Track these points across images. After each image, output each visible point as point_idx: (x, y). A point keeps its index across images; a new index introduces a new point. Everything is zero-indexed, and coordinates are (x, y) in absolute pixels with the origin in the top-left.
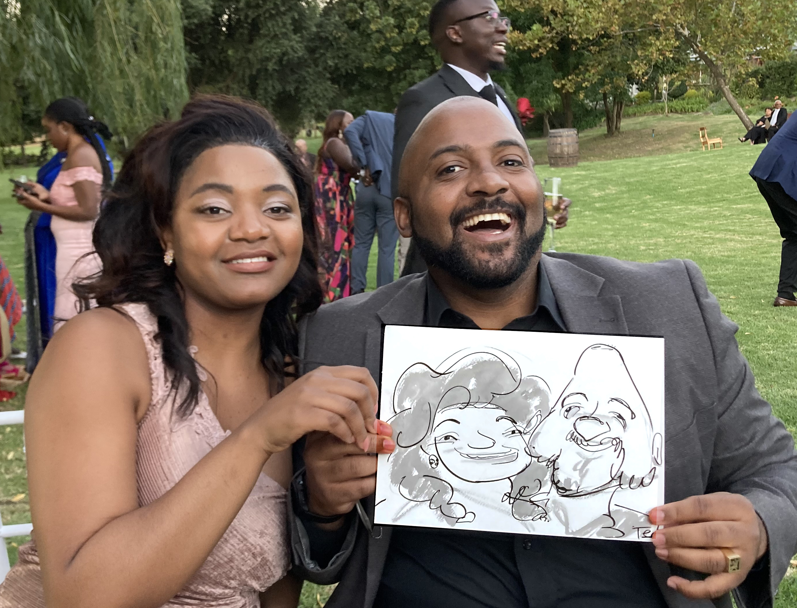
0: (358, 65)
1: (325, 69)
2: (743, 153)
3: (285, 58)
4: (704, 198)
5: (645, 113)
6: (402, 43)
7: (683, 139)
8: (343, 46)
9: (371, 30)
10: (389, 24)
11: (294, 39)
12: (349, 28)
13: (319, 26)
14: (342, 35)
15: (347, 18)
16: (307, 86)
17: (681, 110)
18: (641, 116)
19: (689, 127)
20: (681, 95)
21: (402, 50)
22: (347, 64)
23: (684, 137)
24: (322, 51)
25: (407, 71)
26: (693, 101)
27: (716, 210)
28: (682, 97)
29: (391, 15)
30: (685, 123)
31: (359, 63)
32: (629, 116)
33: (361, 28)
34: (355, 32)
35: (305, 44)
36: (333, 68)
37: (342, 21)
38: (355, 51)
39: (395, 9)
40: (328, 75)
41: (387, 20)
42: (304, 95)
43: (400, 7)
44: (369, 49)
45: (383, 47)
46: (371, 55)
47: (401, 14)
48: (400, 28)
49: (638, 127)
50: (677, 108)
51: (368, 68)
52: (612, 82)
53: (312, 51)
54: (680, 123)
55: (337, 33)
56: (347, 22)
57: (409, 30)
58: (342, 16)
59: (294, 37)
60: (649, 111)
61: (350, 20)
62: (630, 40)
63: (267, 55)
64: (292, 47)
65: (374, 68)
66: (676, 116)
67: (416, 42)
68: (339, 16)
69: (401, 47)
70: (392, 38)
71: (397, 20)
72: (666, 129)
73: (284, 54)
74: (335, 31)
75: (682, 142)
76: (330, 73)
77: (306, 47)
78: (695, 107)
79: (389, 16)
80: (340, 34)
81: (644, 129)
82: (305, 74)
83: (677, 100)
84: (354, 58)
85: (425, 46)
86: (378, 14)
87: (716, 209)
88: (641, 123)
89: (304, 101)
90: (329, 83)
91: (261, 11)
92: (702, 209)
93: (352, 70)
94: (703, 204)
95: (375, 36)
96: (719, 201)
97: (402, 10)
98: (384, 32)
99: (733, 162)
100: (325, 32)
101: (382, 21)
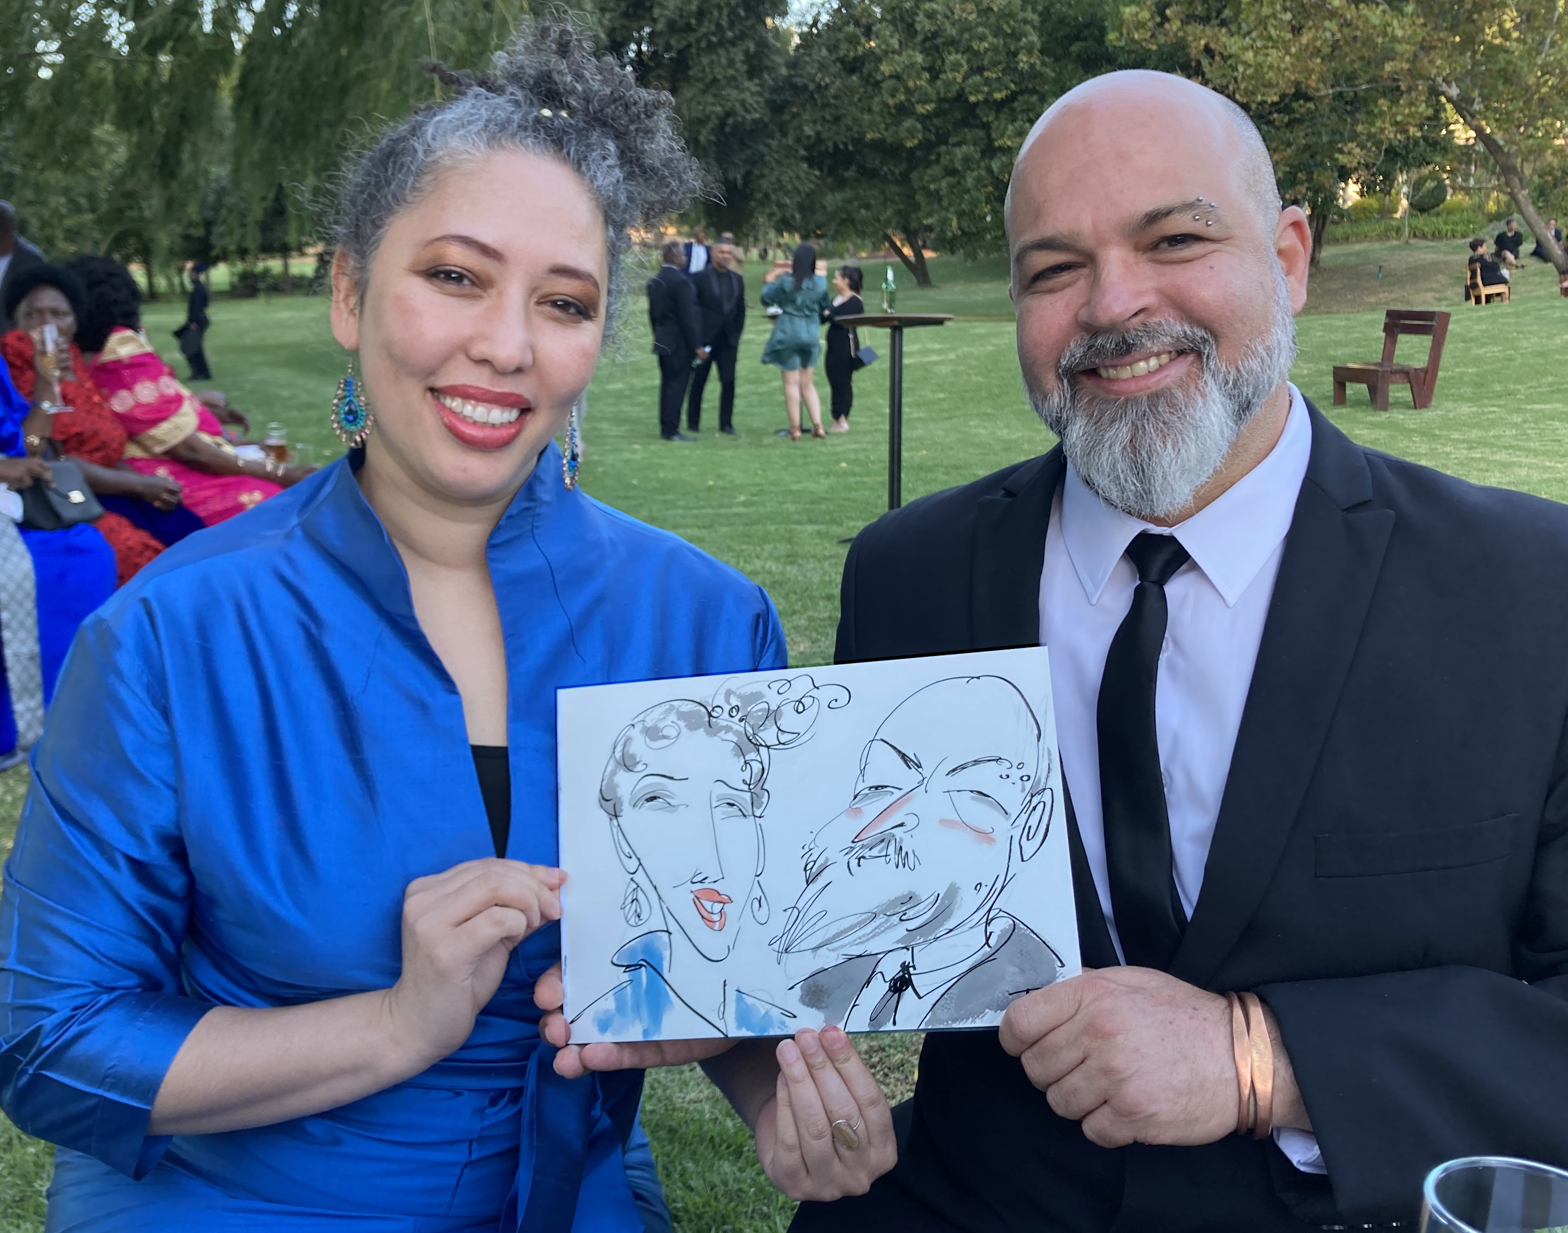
0: (856, 136)
1: (798, 140)
2: (1549, 311)
3: (730, 121)
4: (1469, 390)
5: (1366, 237)
6: (934, 97)
7: (1434, 286)
8: (832, 101)
9: (883, 74)
10: (913, 65)
11: (748, 89)
12: (845, 69)
13: (793, 64)
14: (833, 82)
15: (841, 53)
16: (766, 172)
17: (1433, 234)
18: (1358, 242)
19: (1447, 263)
20: (1433, 207)
21: (935, 109)
22: (838, 133)
23: (1437, 282)
24: (795, 110)
25: (943, 148)
26: (1457, 217)
27: (1494, 412)
28: (1436, 209)
29: (919, 48)
30: (1440, 257)
31: (858, 132)
32: (1336, 241)
33: (865, 71)
34: (854, 78)
35: (767, 96)
36: (812, 141)
37: (834, 56)
38: (853, 109)
39: (926, 39)
40: (803, 152)
41: (910, 57)
42: (760, 186)
43: (935, 35)
44: (876, 108)
45: (902, 103)
46: (879, 119)
47: (937, 48)
48: (934, 73)
49: (1353, 260)
50: (1426, 229)
51: (872, 140)
52: (1310, 180)
53: (776, 108)
54: (1431, 257)
55: (823, 79)
56: (841, 60)
57: (950, 76)
58: (833, 48)
59: (747, 84)
60: (1374, 234)
61: (846, 56)
62: (1347, 103)
63: (700, 115)
64: (743, 103)
65: (882, 141)
66: (1422, 243)
67: (961, 97)
68: (829, 50)
69: (933, 105)
70: (917, 88)
71: (930, 58)
72: (1404, 266)
73: (728, 114)
74: (819, 75)
75: (1432, 290)
76: (807, 149)
77: (767, 102)
78: (1460, 228)
79: (914, 50)
80: (827, 80)
81: (1362, 264)
82: (764, 150)
83: (1425, 215)
84: (850, 123)
85: (976, 104)
86: (897, 46)
87: (1493, 410)
88: (1357, 254)
89: (758, 196)
90: (805, 166)
91: (692, 38)
92: (1466, 409)
93: (846, 145)
94: (1469, 400)
95: (887, 85)
96: (1500, 396)
97: (939, 41)
98: (905, 77)
99: (1529, 328)
100: (801, 76)
101: (903, 59)
